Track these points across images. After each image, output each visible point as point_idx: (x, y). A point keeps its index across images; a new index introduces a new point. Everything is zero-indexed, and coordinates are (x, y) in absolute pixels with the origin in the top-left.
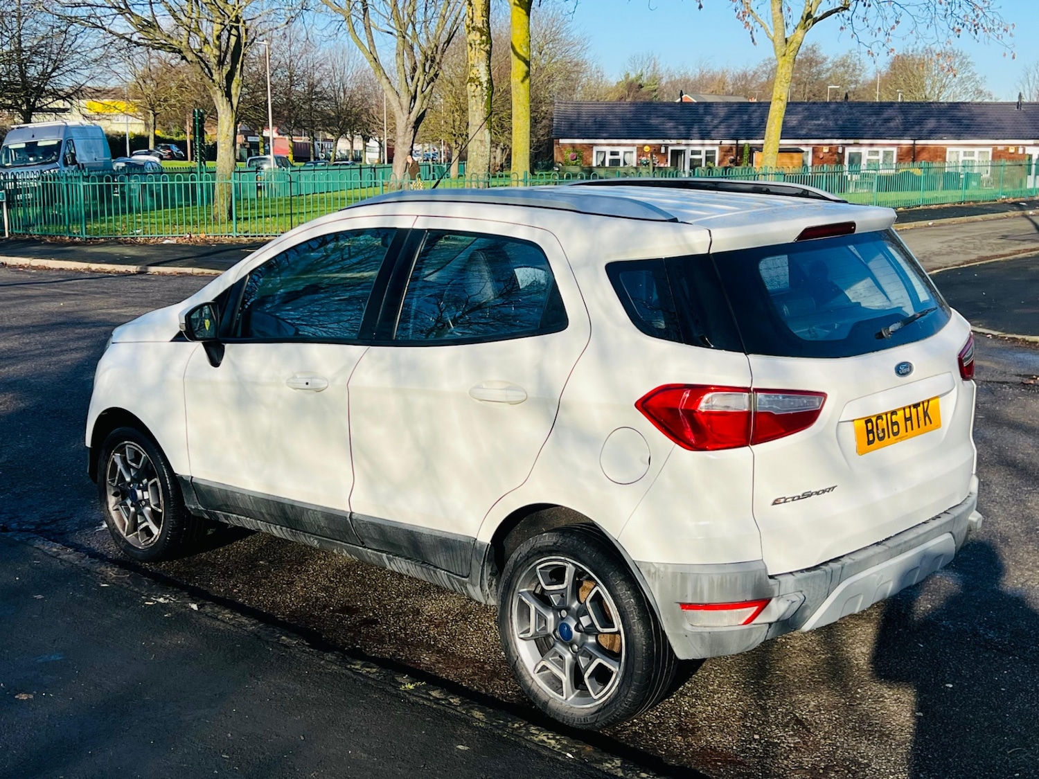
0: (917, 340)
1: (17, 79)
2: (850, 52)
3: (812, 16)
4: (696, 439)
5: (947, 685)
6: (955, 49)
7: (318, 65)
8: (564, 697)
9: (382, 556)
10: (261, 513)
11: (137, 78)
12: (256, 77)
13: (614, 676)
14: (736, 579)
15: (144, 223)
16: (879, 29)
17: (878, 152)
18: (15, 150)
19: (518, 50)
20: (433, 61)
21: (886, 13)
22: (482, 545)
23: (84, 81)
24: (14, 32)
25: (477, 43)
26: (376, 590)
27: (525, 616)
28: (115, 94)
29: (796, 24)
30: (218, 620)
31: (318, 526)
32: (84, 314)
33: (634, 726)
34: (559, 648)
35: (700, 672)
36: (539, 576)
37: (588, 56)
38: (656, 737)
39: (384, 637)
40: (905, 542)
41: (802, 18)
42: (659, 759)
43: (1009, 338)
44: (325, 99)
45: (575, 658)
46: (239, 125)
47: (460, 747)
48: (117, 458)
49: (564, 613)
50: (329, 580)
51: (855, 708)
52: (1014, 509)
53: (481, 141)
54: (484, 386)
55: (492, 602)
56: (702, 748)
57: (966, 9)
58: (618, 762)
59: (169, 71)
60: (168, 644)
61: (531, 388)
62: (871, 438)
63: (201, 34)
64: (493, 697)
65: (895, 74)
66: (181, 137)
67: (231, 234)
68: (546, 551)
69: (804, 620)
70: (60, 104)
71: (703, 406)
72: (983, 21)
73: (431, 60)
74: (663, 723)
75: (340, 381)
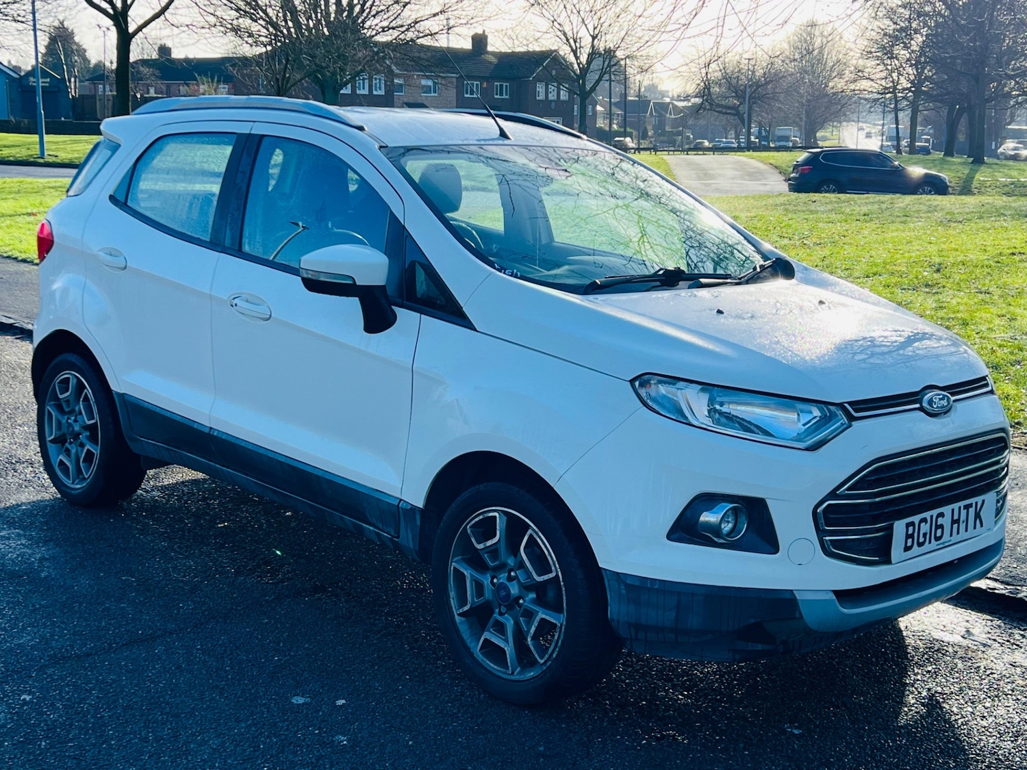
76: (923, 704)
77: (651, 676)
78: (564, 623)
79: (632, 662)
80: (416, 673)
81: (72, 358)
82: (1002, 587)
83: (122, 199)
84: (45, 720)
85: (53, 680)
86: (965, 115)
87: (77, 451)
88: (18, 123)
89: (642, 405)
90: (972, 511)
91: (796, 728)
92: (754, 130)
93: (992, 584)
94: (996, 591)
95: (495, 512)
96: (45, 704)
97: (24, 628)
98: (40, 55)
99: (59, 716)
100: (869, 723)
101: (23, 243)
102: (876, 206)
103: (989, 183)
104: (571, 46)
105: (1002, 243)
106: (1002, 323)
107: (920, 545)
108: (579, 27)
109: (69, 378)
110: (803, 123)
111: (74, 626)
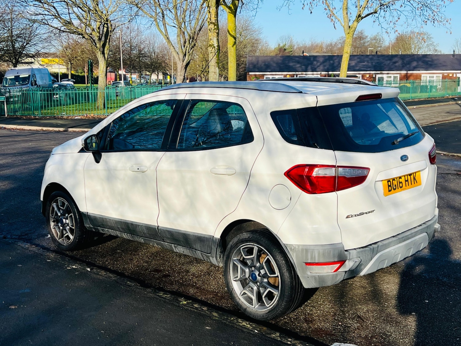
0: (410, 146)
1: (11, 48)
2: (378, 33)
3: (361, 16)
4: (312, 189)
5: (426, 301)
6: (425, 31)
7: (143, 42)
8: (254, 306)
9: (172, 245)
10: (118, 228)
11: (63, 48)
12: (116, 47)
13: (276, 296)
14: (330, 251)
15: (67, 110)
16: (391, 21)
17: (391, 77)
18: (9, 79)
19: (231, 33)
20: (193, 39)
21: (394, 14)
22: (216, 239)
23: (40, 49)
24: (10, 28)
25: (212, 29)
26: (169, 262)
27: (236, 271)
28: (54, 55)
29: (354, 20)
30: (99, 275)
31: (144, 233)
32: (40, 148)
33: (285, 319)
34: (251, 284)
35: (314, 296)
36: (242, 252)
37: (261, 36)
38: (295, 324)
39: (173, 282)
40: (406, 236)
41: (356, 17)
42: (296, 333)
43: (451, 155)
44: (146, 56)
45: (258, 289)
46: (108, 68)
47: (207, 328)
48: (54, 205)
49: (253, 269)
50: (149, 258)
51: (384, 311)
52: (454, 227)
53: (215, 72)
54: (217, 168)
55: (221, 265)
56: (316, 329)
57: (429, 12)
58: (278, 334)
59: (77, 44)
60: (77, 285)
61: (237, 168)
62: (390, 189)
63: (91, 27)
64: (222, 307)
65: (398, 43)
66: (83, 74)
67: (105, 114)
68: (245, 241)
69: (361, 270)
70: (30, 60)
71: (314, 174)
72: (437, 17)
73: (192, 38)
74: (298, 318)
75: (153, 168)
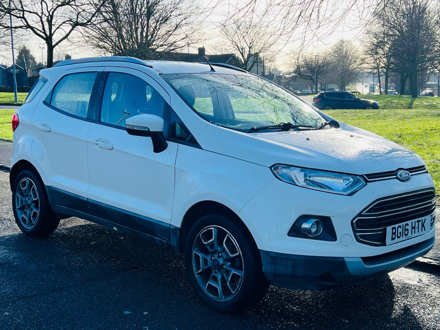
76: (402, 309)
77: (282, 300)
78: (243, 275)
79: (273, 294)
80: (179, 301)
81: (27, 172)
82: (434, 261)
83: (48, 102)
84: (15, 323)
85: (18, 306)
86: (408, 78)
87: (29, 212)
88: (6, 88)
89: (275, 177)
90: (420, 223)
91: (347, 320)
92: (319, 86)
93: (430, 260)
94: (432, 263)
95: (212, 228)
96: (15, 316)
97: (6, 285)
98: (15, 60)
99: (21, 321)
100: (379, 318)
101: (7, 134)
102: (372, 114)
103: (419, 105)
104: (240, 52)
105: (427, 126)
106: (428, 156)
107: (398, 237)
108: (244, 43)
109: (26, 181)
110: (339, 83)
111: (28, 284)
